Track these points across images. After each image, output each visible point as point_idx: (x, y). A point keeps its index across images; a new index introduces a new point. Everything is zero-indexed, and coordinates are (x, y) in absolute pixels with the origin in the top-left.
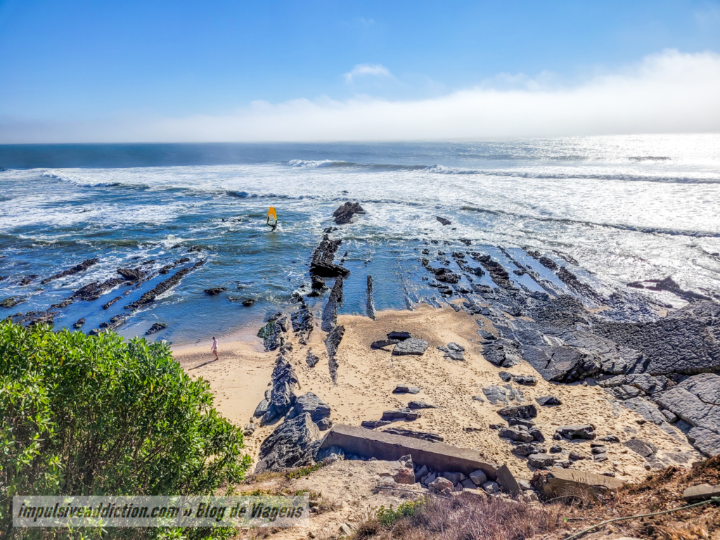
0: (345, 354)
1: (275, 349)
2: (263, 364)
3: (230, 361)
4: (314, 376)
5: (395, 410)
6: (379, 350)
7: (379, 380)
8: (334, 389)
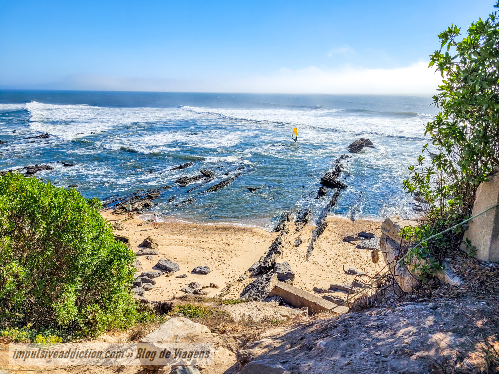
0: (323, 242)
1: (278, 231)
2: (267, 239)
3: (247, 234)
4: (295, 252)
5: (342, 285)
6: (347, 243)
7: (339, 263)
8: (304, 264)
